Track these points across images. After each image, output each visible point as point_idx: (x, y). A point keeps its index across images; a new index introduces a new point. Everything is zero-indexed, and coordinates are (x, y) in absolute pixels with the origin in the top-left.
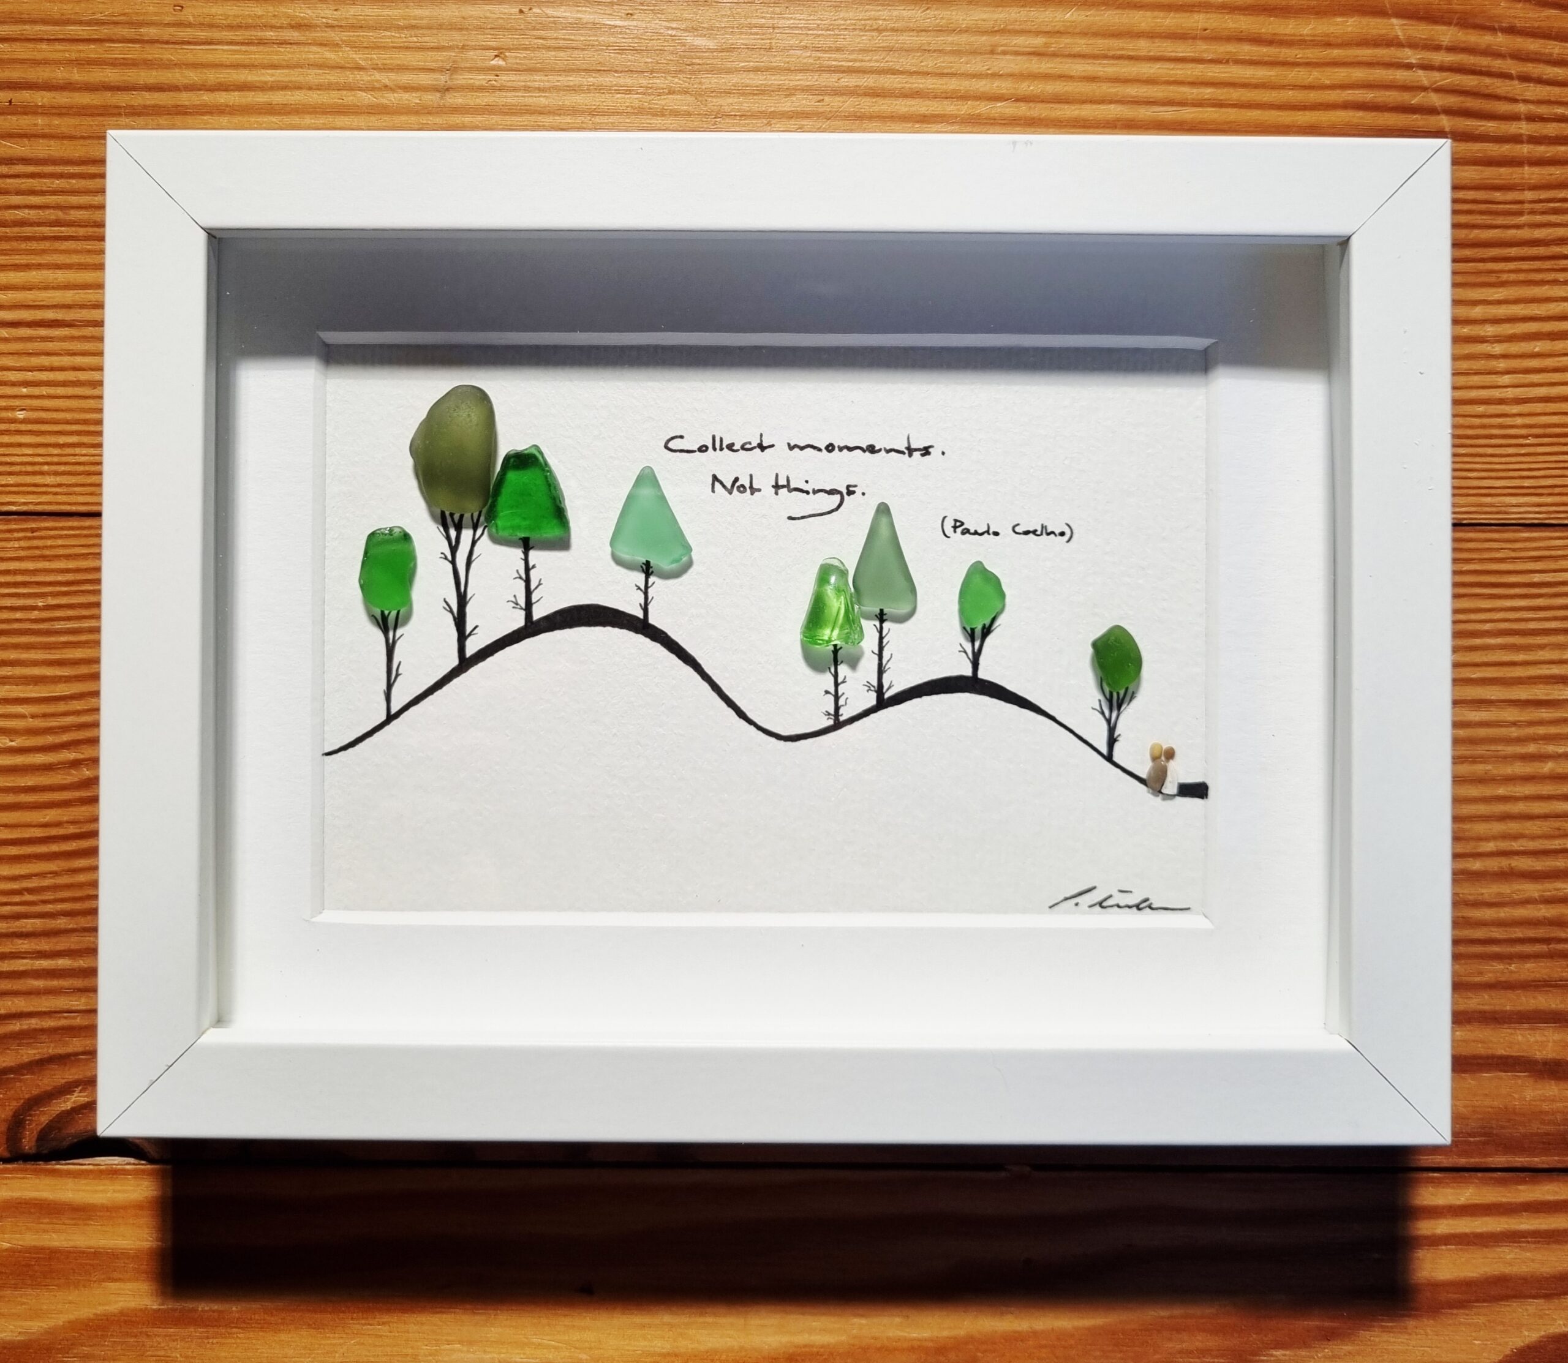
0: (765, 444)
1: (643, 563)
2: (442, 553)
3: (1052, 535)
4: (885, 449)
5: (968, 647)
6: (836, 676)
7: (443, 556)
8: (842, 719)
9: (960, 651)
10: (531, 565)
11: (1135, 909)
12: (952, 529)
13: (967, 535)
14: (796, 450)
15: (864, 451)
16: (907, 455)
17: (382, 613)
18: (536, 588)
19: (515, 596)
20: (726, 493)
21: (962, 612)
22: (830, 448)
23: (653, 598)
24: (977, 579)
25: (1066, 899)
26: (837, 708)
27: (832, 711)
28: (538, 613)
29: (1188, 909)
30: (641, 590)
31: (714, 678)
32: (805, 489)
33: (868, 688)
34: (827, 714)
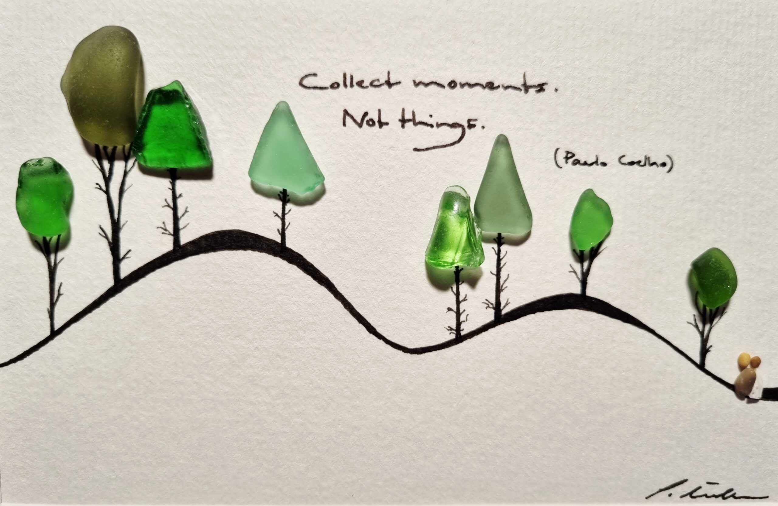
0: (392, 81)
1: (281, 192)
2: (97, 184)
3: (655, 166)
4: (503, 86)
5: (577, 267)
6: (458, 294)
7: (98, 186)
8: (463, 333)
9: (571, 272)
10: (178, 193)
11: (720, 498)
12: (564, 160)
13: (578, 165)
14: (421, 87)
15: (484, 87)
16: (523, 91)
17: (44, 238)
18: (183, 215)
19: (164, 223)
20: (357, 126)
21: (572, 236)
22: (452, 84)
23: (289, 223)
24: (587, 206)
25: (661, 490)
26: (459, 324)
27: (454, 327)
28: (185, 238)
29: (767, 497)
30: (279, 217)
31: (346, 297)
32: (429, 123)
33: (487, 306)
34: (449, 329)
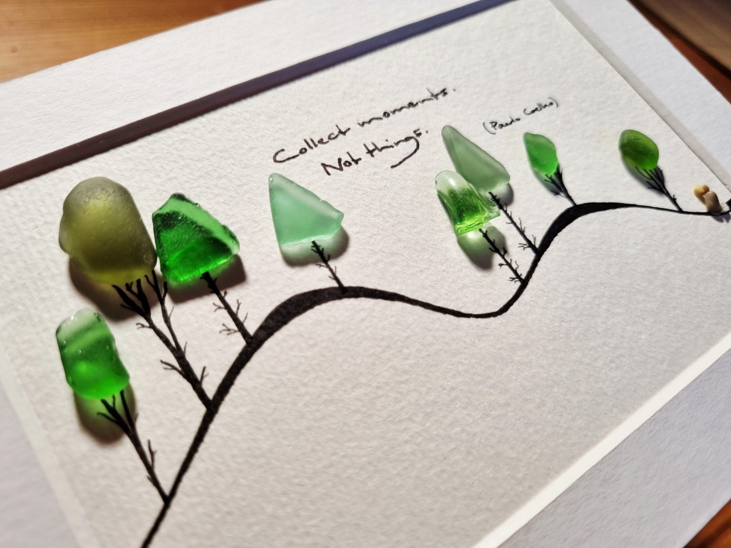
0: (343, 130)
1: (312, 247)
2: (138, 325)
3: (547, 107)
4: (419, 102)
6: (497, 251)
8: (523, 277)
9: (555, 195)
10: (222, 293)
12: (493, 129)
13: (503, 128)
14: (366, 125)
15: (408, 108)
16: (435, 99)
18: (238, 308)
19: (224, 325)
20: (339, 171)
22: (386, 115)
26: (515, 272)
27: (514, 276)
28: (252, 328)
30: (323, 266)
32: (389, 145)
33: (523, 248)
34: (511, 279)
